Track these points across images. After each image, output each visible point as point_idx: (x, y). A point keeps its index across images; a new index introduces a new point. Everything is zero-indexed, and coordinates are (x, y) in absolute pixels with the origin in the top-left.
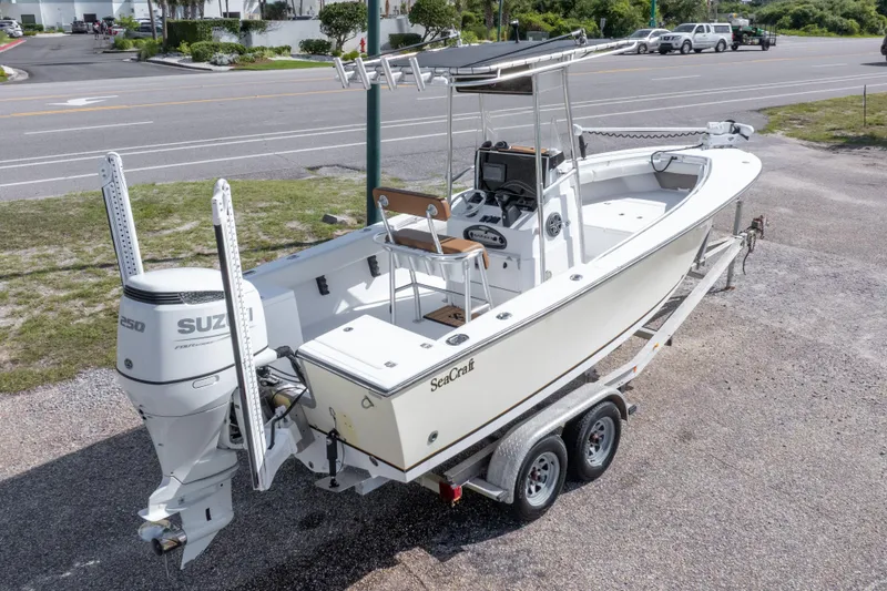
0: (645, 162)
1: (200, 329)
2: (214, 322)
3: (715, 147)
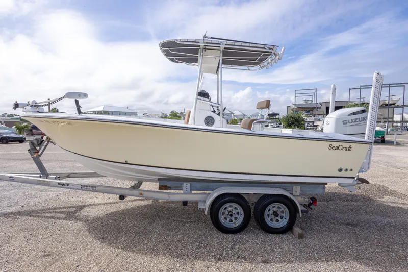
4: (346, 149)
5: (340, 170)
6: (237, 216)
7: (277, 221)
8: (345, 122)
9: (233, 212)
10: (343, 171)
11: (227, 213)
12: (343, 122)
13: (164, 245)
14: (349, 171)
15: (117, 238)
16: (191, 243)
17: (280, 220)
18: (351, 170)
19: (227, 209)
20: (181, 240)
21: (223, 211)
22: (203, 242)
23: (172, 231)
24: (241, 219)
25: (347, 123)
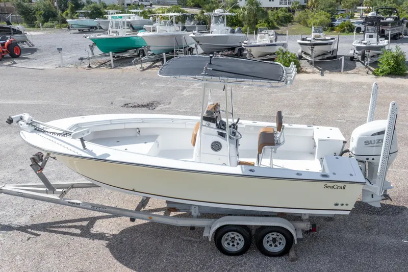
4: (341, 188)
5: (336, 205)
6: (239, 242)
7: (276, 246)
8: (367, 143)
9: (236, 238)
10: (340, 205)
11: (230, 239)
12: (365, 142)
13: (173, 266)
14: (345, 205)
15: (133, 258)
16: (196, 265)
17: (278, 245)
18: (347, 205)
19: (230, 236)
20: (188, 262)
21: (226, 237)
22: (207, 265)
23: (181, 252)
24: (242, 244)
25: (369, 144)
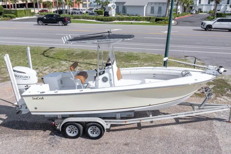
0: (181, 72)
1: (17, 77)
2: (20, 76)
3: (207, 74)
